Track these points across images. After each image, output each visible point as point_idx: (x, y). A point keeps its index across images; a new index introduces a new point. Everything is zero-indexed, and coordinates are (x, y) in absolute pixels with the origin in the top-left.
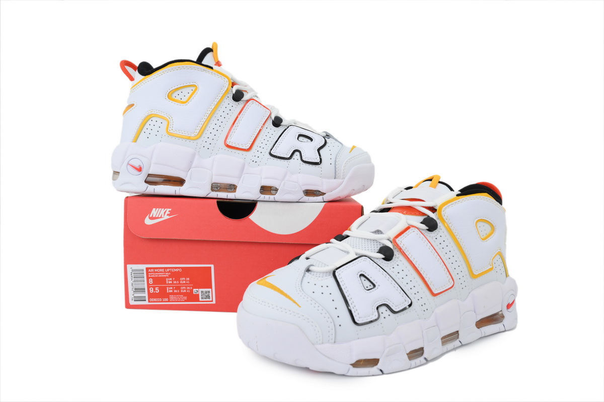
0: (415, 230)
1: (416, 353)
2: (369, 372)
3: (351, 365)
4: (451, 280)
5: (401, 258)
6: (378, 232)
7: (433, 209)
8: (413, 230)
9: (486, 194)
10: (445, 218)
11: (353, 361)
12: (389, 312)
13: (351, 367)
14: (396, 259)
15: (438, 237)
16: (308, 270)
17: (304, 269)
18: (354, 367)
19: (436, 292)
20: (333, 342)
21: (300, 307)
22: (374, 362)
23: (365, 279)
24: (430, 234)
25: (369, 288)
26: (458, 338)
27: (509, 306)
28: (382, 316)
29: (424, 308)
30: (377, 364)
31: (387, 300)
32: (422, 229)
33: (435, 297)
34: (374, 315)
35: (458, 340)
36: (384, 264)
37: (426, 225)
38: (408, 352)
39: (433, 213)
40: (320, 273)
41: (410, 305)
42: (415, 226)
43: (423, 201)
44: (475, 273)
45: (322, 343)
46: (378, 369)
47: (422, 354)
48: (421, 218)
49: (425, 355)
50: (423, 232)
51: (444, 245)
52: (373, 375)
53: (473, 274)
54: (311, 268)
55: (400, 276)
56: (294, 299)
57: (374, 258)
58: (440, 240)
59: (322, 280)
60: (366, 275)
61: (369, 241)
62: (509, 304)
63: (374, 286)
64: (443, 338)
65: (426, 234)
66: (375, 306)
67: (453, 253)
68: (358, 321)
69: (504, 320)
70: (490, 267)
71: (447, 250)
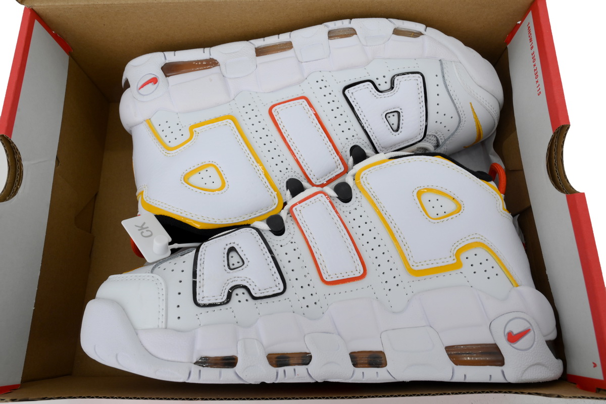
0: (316, 181)
3: (423, 34)
5: (340, 148)
8: (318, 181)
11: (421, 37)
12: (377, 83)
15: (284, 171)
18: (420, 32)
19: (303, 101)
20: (443, 61)
22: (398, 32)
24: (294, 175)
25: (392, 115)
26: (256, 49)
27: (154, 81)
28: (388, 80)
29: (321, 84)
30: (396, 29)
31: (378, 96)
33: (302, 94)
35: (257, 46)
37: (301, 186)
38: (355, 36)
41: (347, 87)
42: (313, 186)
44: (230, 121)
46: (394, 24)
47: (329, 33)
51: (277, 160)
53: (233, 121)
55: (348, 125)
58: (282, 167)
62: (155, 84)
63: (386, 117)
64: (291, 48)
65: (299, 176)
66: (396, 90)
67: (266, 148)
68: (419, 77)
69: (163, 65)
70: (197, 129)
71: (274, 154)
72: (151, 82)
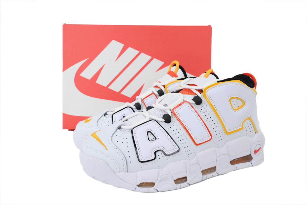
0: (187, 104)
1: (182, 180)
2: (149, 190)
3: (137, 185)
4: (210, 135)
5: (177, 121)
6: (166, 105)
7: (201, 91)
8: (186, 104)
9: (239, 81)
10: (207, 96)
11: (138, 184)
12: (163, 155)
13: (137, 187)
14: (173, 122)
15: (203, 108)
16: (120, 128)
17: (117, 127)
18: (139, 187)
19: (197, 143)
20: (126, 172)
21: (108, 150)
22: (152, 184)
23: (151, 134)
24: (198, 107)
25: (153, 139)
26: (216, 171)
27: (256, 152)
28: (157, 157)
29: (189, 152)
30: (154, 186)
31: (162, 148)
32: (192, 103)
33: (198, 146)
34: (152, 156)
35: (216, 172)
36: (165, 125)
37: (195, 101)
38: (175, 180)
39: (201, 93)
40: (126, 129)
41: (178, 151)
42: (188, 101)
43: (197, 86)
44: (228, 131)
45: (120, 172)
46: (154, 189)
47: (186, 180)
48: (192, 97)
49: (188, 181)
50: (193, 105)
51: (206, 113)
52: (151, 192)
53: (227, 132)
54: (122, 127)
55: (174, 132)
56: (105, 145)
57: (159, 121)
58: (204, 110)
59: (125, 134)
60: (151, 132)
61: (161, 110)
62: (255, 150)
63: (156, 138)
64: (202, 171)
65: (195, 106)
66: (153, 151)
67: (212, 119)
68: (141, 160)
69: (252, 160)
70: (240, 127)
71: (208, 116)
72: (257, 151)
